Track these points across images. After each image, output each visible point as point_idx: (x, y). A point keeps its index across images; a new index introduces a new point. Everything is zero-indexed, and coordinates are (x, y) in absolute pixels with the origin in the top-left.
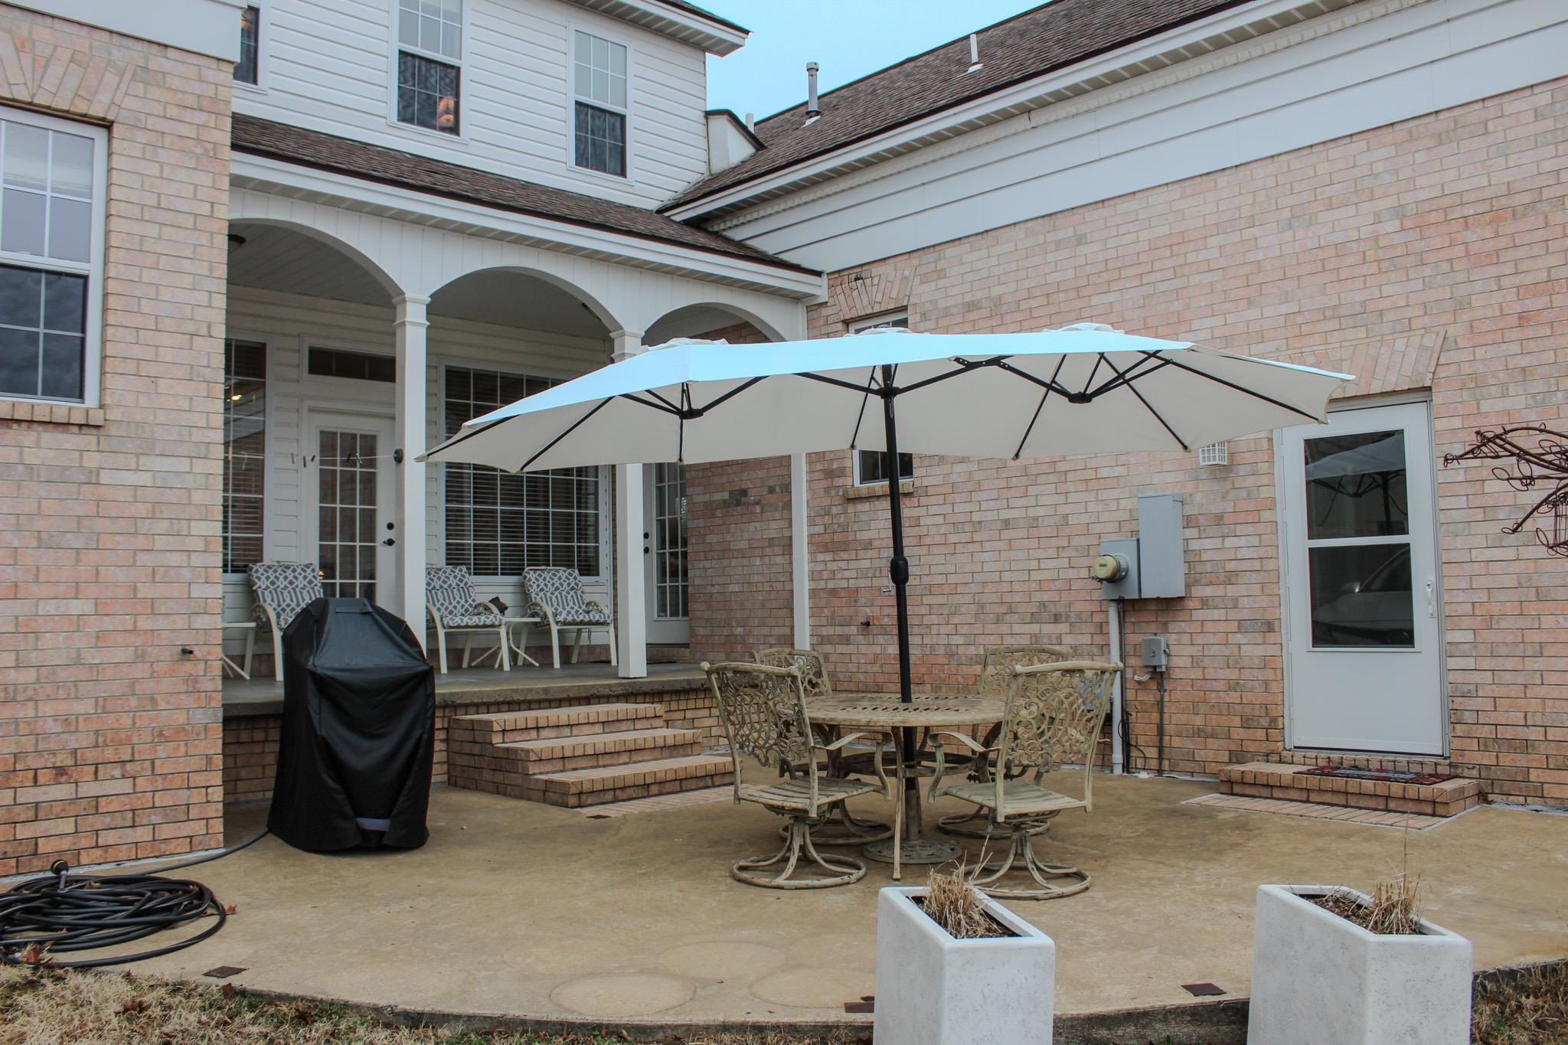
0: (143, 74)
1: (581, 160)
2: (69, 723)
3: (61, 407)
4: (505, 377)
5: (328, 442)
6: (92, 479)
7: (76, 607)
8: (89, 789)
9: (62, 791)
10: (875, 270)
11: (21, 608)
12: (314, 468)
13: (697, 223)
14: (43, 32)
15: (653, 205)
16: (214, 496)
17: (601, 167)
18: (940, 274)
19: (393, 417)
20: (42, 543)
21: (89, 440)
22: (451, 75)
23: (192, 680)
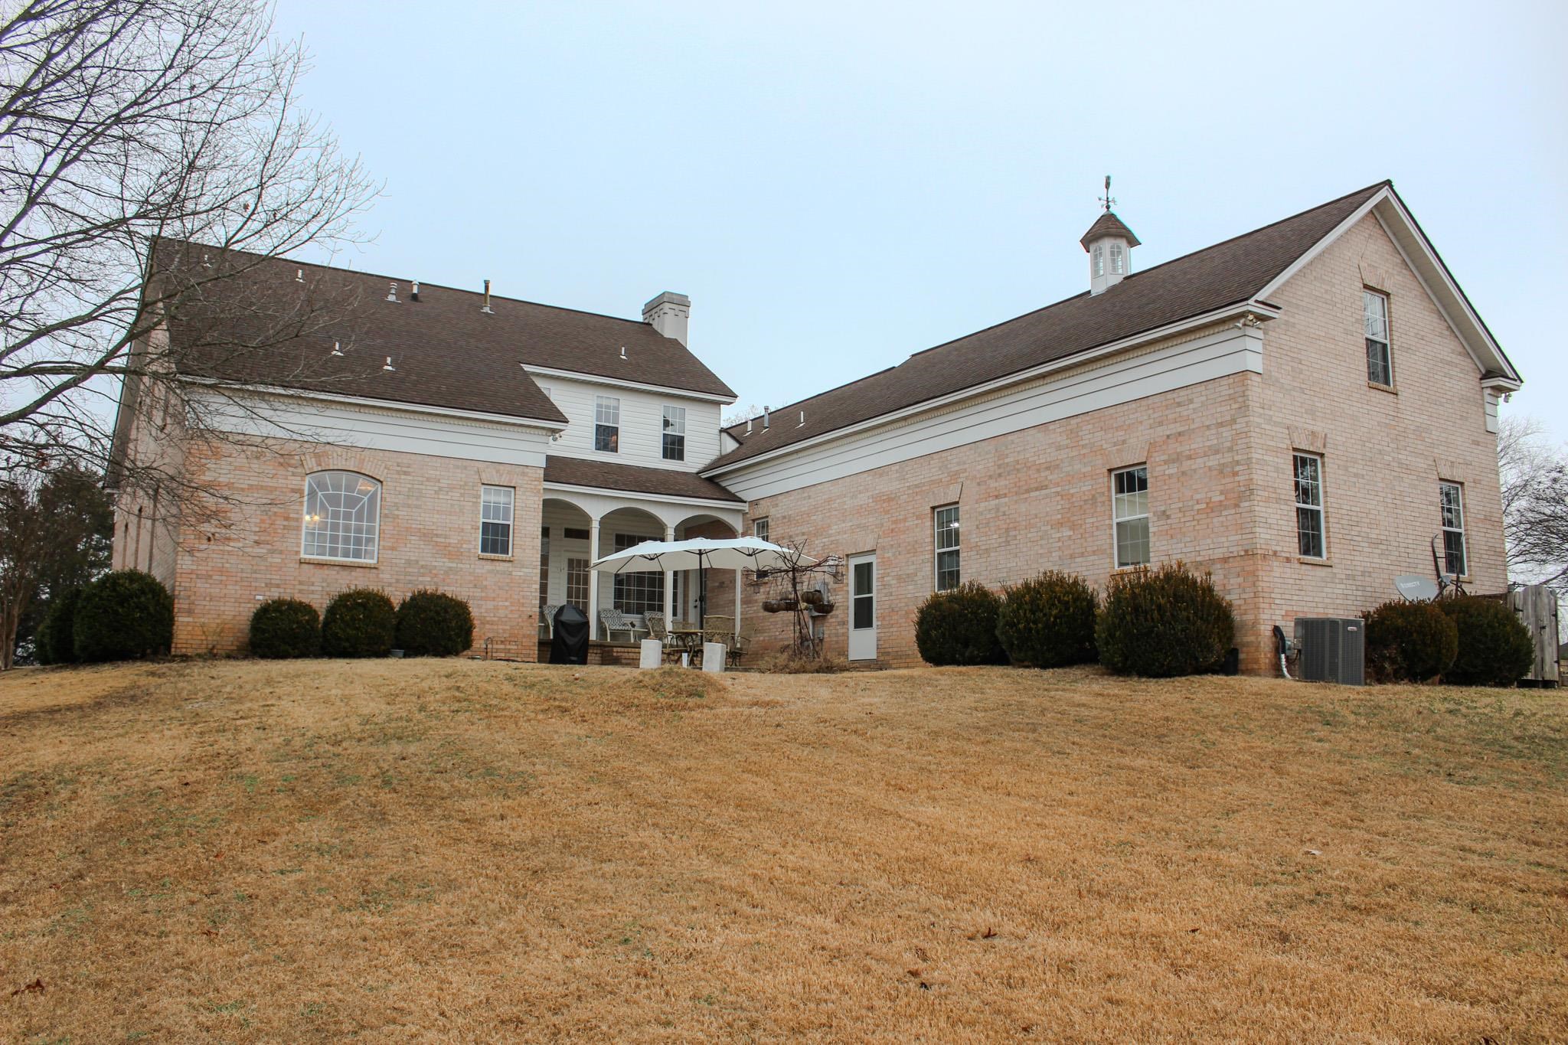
0: (524, 474)
1: (665, 456)
2: (504, 630)
3: (503, 556)
4: (628, 536)
5: (571, 562)
6: (510, 574)
7: (507, 604)
8: (508, 647)
9: (502, 647)
10: (761, 502)
11: (495, 603)
12: (565, 572)
13: (710, 480)
14: (501, 467)
15: (695, 471)
16: (538, 578)
17: (672, 457)
18: (777, 505)
19: (588, 552)
20: (500, 588)
21: (510, 564)
22: (614, 431)
23: (531, 624)
